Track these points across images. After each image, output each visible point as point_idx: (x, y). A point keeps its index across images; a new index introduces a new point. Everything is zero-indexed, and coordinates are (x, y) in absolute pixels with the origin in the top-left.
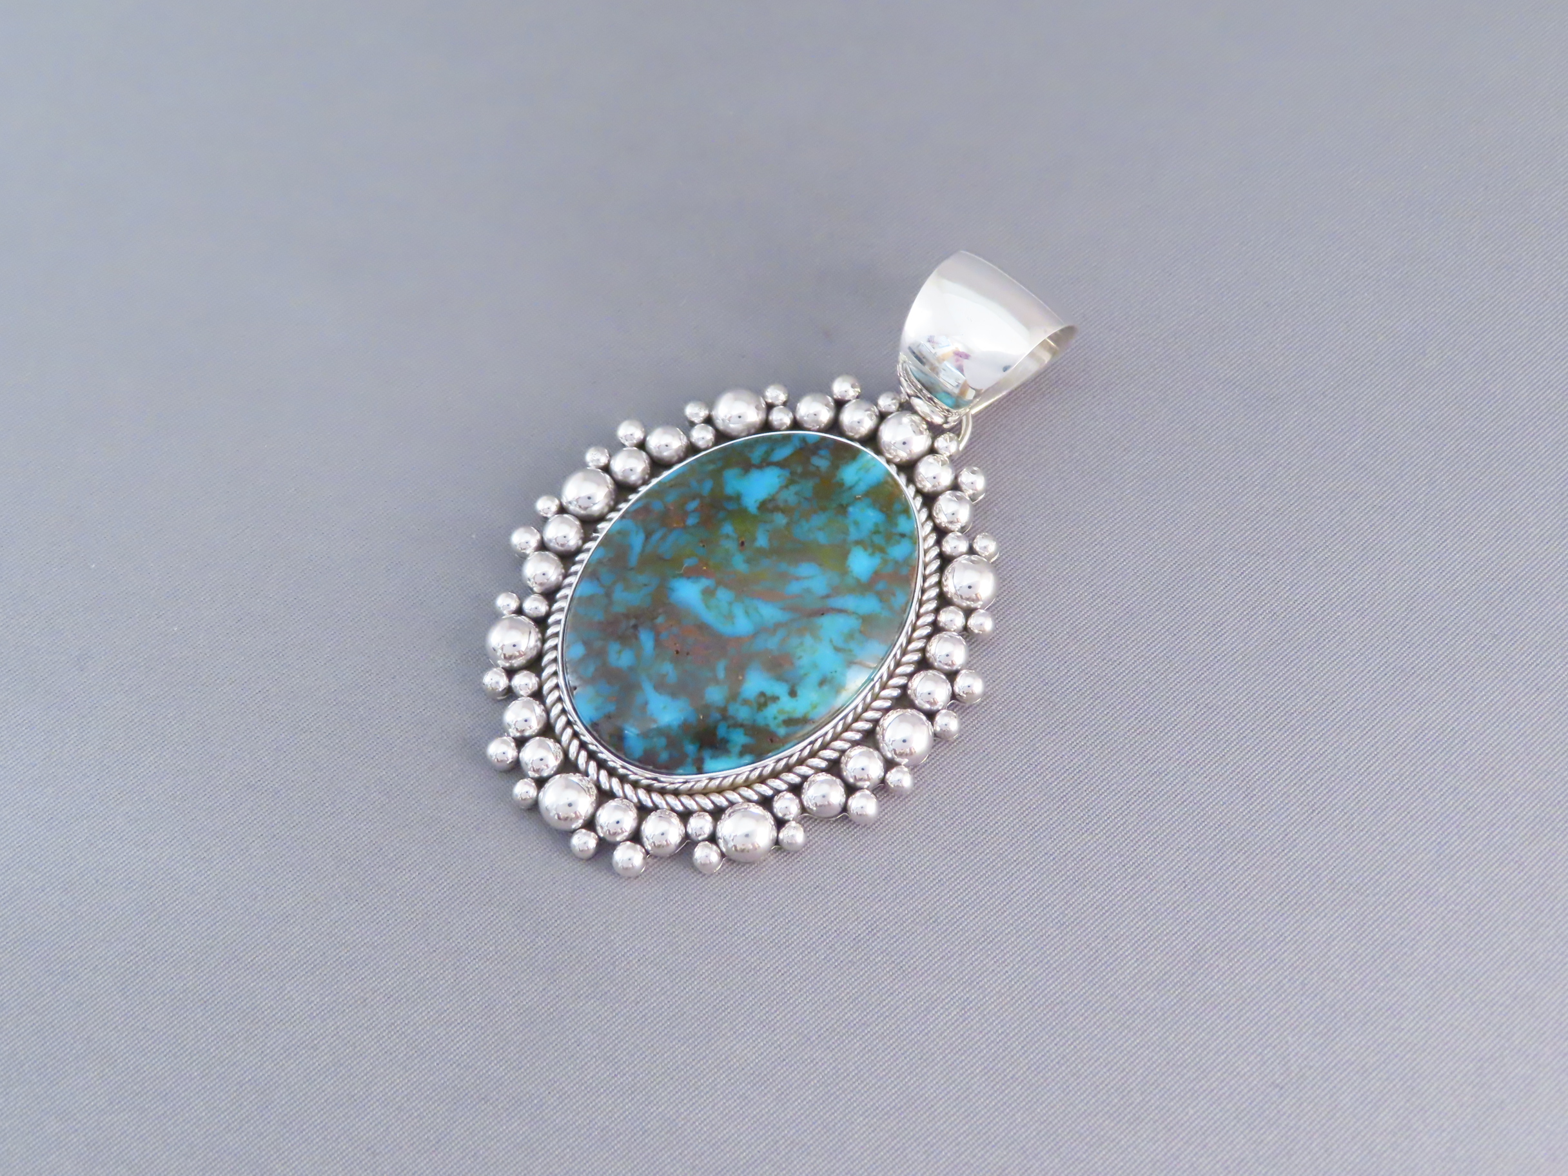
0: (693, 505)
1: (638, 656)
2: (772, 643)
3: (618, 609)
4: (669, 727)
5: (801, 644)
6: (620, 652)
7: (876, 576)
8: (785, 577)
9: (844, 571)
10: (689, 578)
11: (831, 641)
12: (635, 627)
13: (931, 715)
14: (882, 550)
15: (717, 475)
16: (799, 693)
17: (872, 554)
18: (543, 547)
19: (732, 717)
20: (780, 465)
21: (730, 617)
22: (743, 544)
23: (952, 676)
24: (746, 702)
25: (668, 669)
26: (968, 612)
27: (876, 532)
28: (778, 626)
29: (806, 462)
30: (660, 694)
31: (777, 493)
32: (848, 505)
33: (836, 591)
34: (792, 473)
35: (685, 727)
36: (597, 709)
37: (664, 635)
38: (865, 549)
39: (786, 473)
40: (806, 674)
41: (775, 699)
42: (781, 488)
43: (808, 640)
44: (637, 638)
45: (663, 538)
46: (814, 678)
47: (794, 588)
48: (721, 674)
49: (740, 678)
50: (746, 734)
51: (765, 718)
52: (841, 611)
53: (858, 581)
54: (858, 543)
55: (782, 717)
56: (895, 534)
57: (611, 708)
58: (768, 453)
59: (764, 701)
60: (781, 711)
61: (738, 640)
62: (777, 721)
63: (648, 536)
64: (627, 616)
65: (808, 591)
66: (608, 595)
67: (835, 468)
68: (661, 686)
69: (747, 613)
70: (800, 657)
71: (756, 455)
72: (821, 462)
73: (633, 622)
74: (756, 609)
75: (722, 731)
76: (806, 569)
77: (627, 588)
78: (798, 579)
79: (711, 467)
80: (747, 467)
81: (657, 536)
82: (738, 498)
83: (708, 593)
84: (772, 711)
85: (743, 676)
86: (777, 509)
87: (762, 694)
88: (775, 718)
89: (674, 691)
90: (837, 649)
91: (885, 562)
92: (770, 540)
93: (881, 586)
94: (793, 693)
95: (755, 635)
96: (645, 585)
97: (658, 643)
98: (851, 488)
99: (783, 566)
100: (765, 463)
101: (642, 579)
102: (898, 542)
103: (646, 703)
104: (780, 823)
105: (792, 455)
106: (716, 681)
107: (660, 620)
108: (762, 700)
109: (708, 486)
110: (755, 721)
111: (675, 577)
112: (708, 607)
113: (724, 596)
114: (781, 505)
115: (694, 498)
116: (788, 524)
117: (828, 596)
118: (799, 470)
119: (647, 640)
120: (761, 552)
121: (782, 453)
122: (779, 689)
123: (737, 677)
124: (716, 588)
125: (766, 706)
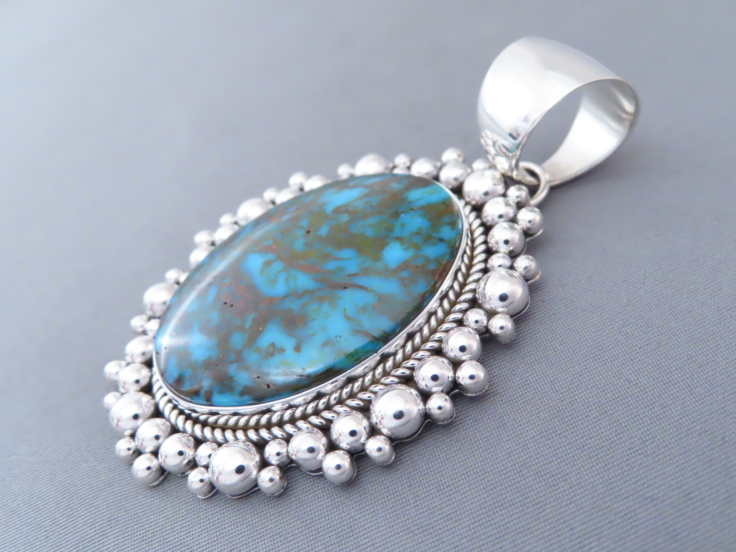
0: (293, 209)
1: (202, 305)
4: (197, 361)
5: (319, 309)
6: (193, 301)
7: (404, 265)
8: (328, 257)
9: (377, 258)
10: (261, 252)
11: (345, 310)
12: (211, 284)
13: (425, 396)
14: (417, 247)
15: (320, 192)
16: (304, 349)
19: (244, 361)
20: (366, 187)
21: (274, 282)
22: (308, 232)
23: (456, 364)
24: (258, 350)
25: (214, 316)
26: (491, 314)
27: (418, 234)
28: (306, 292)
29: (386, 185)
30: (202, 334)
31: (353, 201)
33: (365, 272)
34: (371, 191)
35: (208, 363)
37: (223, 291)
38: (402, 244)
39: (366, 191)
40: (313, 334)
41: (282, 350)
42: (357, 199)
43: (326, 307)
46: (320, 338)
47: (331, 265)
48: (248, 325)
49: (261, 329)
50: (249, 376)
51: (269, 366)
52: (361, 287)
53: (387, 266)
54: (397, 239)
55: (282, 368)
56: (435, 238)
58: (364, 181)
59: (273, 350)
61: (272, 300)
62: (277, 370)
67: (406, 190)
68: (204, 328)
69: (287, 280)
70: (314, 320)
71: (354, 182)
72: (396, 186)
73: (211, 281)
74: (295, 278)
75: (233, 371)
76: (345, 253)
80: (345, 188)
82: (324, 204)
83: (267, 264)
84: (276, 360)
85: (263, 328)
86: (346, 212)
87: (273, 345)
88: (277, 367)
89: (210, 333)
91: (417, 256)
92: (328, 231)
94: (298, 349)
95: (286, 297)
97: (217, 297)
98: (410, 203)
99: (330, 249)
100: (356, 186)
102: (435, 244)
104: (263, 465)
105: (379, 181)
106: (242, 329)
107: (227, 280)
108: (271, 350)
109: (310, 198)
110: (259, 368)
111: (252, 252)
112: (262, 275)
113: (276, 266)
114: (350, 209)
117: (355, 275)
118: (378, 189)
119: (213, 294)
120: (319, 239)
121: (372, 180)
122: (288, 343)
123: (259, 328)
124: (274, 261)
125: (272, 354)
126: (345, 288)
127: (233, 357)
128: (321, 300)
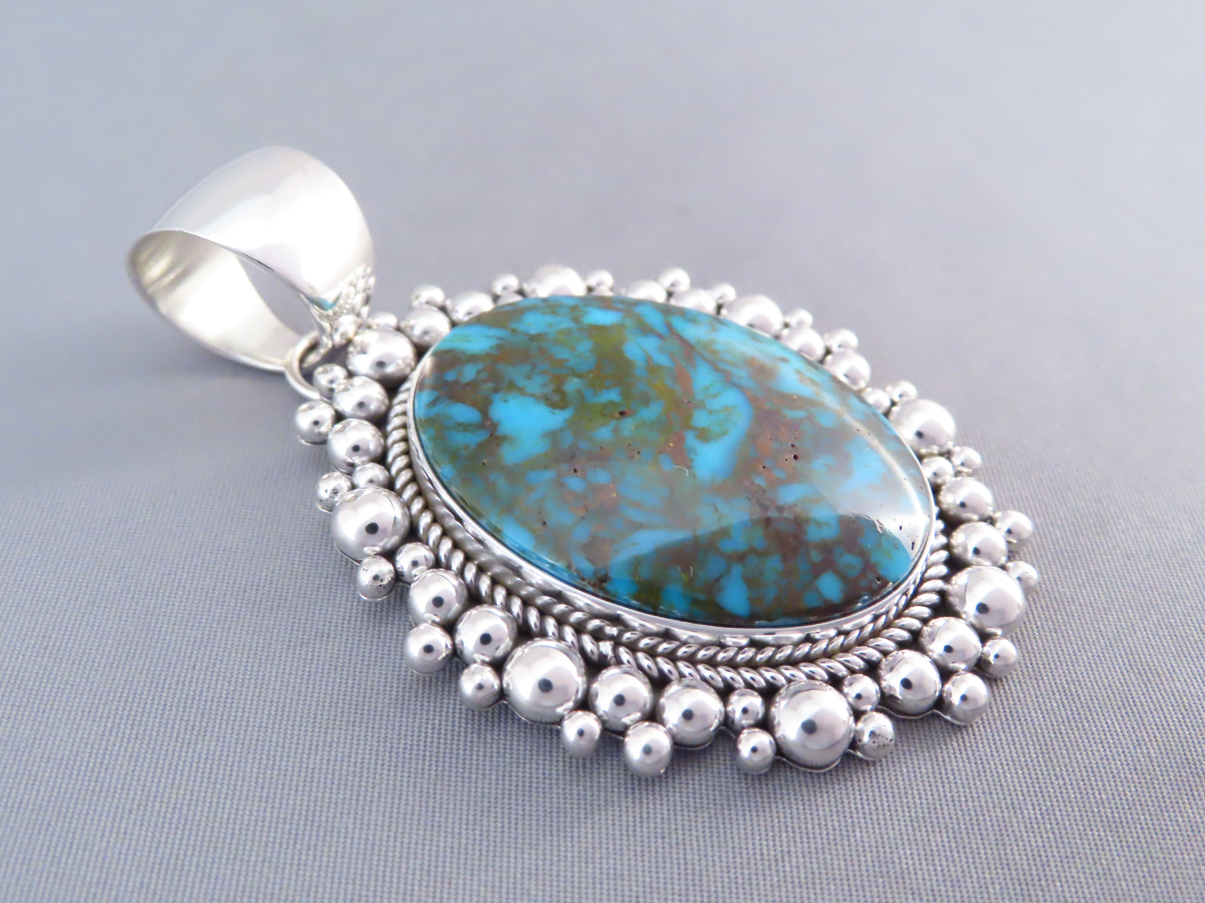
0: (575, 484)
1: (814, 503)
2: (741, 373)
3: (758, 538)
5: (726, 351)
6: (818, 524)
8: (652, 367)
9: (619, 326)
10: (691, 460)
11: (709, 333)
14: (575, 308)
15: (516, 472)
16: (779, 356)
17: (586, 312)
20: (485, 406)
22: (622, 414)
24: (817, 394)
25: (821, 464)
27: (554, 312)
29: (473, 385)
30: (852, 470)
31: (532, 395)
32: (527, 336)
33: (646, 330)
34: (496, 390)
38: (582, 316)
39: (497, 398)
40: (758, 352)
41: (799, 373)
43: (719, 347)
44: (792, 507)
45: (637, 505)
47: (662, 359)
48: (801, 414)
51: (821, 381)
54: (576, 321)
55: (813, 369)
58: (462, 428)
59: (806, 380)
60: (808, 368)
61: (752, 401)
63: (639, 527)
65: (660, 349)
66: (741, 557)
67: (473, 359)
68: (843, 471)
69: (715, 396)
71: (470, 440)
72: (469, 372)
73: (773, 515)
76: (634, 353)
77: (724, 533)
78: (648, 358)
79: (503, 483)
81: (635, 515)
82: (551, 436)
83: (704, 436)
84: (812, 375)
85: (792, 396)
86: (559, 390)
87: (802, 381)
88: (818, 373)
89: (842, 456)
91: (589, 305)
92: (608, 388)
93: (620, 304)
95: (737, 386)
96: (716, 510)
97: (793, 479)
98: (500, 339)
99: (640, 370)
100: (487, 423)
106: (811, 417)
107: (760, 481)
109: (542, 475)
111: (694, 477)
112: (724, 433)
114: (551, 387)
115: (563, 485)
116: (578, 376)
118: (490, 385)
119: (791, 493)
120: (626, 395)
121: (463, 412)
122: (786, 369)
123: (794, 399)
124: (695, 429)
125: (811, 380)
126: (683, 338)
128: (715, 352)
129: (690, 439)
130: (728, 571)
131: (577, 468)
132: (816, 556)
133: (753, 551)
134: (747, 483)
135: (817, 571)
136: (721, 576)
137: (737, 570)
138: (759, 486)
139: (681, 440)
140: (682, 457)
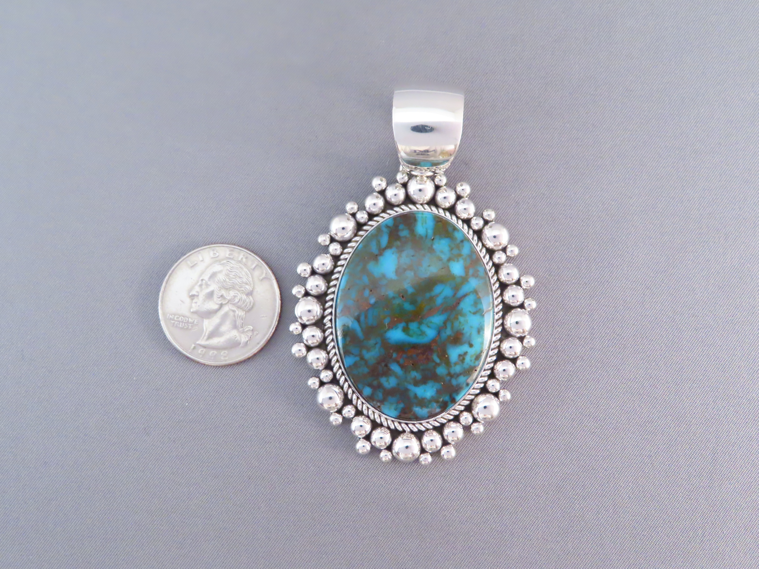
0: (367, 293)
1: (397, 377)
2: (448, 332)
3: (372, 362)
4: (432, 397)
5: (460, 322)
6: (387, 381)
7: (466, 269)
8: (432, 299)
9: (453, 277)
10: (392, 328)
11: (470, 312)
12: (386, 365)
13: (522, 306)
14: (460, 255)
15: (365, 271)
16: (473, 343)
17: (458, 261)
18: (309, 348)
19: (455, 374)
20: (389, 246)
21: (423, 333)
23: (518, 283)
24: (456, 364)
25: (415, 374)
26: (504, 250)
27: (452, 249)
28: (445, 323)
29: (398, 238)
30: (419, 386)
31: (399, 262)
32: (432, 245)
33: (456, 288)
34: (397, 248)
35: (439, 392)
36: (396, 409)
37: (401, 361)
38: (454, 261)
39: (394, 250)
40: (470, 334)
41: (466, 353)
42: (398, 258)
43: (461, 319)
44: (390, 369)
45: (366, 317)
46: (474, 332)
47: (439, 301)
48: (438, 360)
49: (447, 356)
50: (464, 376)
51: (468, 364)
52: (465, 296)
53: (461, 277)
54: (449, 260)
55: (473, 358)
56: (459, 243)
57: (401, 405)
58: (379, 243)
59: (462, 357)
60: (471, 356)
61: (434, 341)
62: (473, 361)
63: (358, 321)
64: (379, 363)
65: (445, 298)
66: (362, 358)
67: (412, 231)
68: (417, 383)
69: (428, 327)
70: (463, 329)
71: (374, 248)
72: (404, 233)
73: (383, 364)
74: (431, 322)
75: (454, 382)
76: (438, 289)
77: (368, 350)
78: (437, 296)
79: (359, 268)
80: (376, 257)
81: (362, 318)
82: (384, 276)
83: (406, 330)
84: (468, 359)
85: (447, 354)
86: (405, 270)
87: (460, 355)
88: (471, 361)
89: (424, 381)
90: (475, 313)
91: (465, 260)
92: (413, 287)
93: (471, 272)
94: (471, 346)
95: (439, 333)
96: (376, 344)
97: (402, 366)
98: (426, 236)
99: (428, 295)
100: (382, 251)
101: (372, 342)
102: (463, 246)
103: (416, 394)
104: (496, 394)
105: (389, 238)
106: (438, 365)
107: (395, 355)
108: (461, 358)
109: (366, 280)
110: (464, 368)
111: (385, 332)
112: (411, 336)
113: (413, 326)
114: (405, 267)
115: (364, 289)
116: (415, 274)
117: (455, 294)
118: (399, 244)
119: (395, 368)
120: (413, 295)
121: (384, 240)
122: (464, 348)
123: (445, 356)
124: (407, 325)
125: (464, 359)
126: (459, 303)
127: (448, 378)
128: (456, 318)
129: (403, 325)
130: (356, 356)
131: (372, 291)
132: (375, 383)
133: (366, 362)
134: (391, 351)
135: (370, 385)
136: (353, 354)
137: (357, 359)
138: (392, 356)
139: (400, 321)
140: (393, 325)
